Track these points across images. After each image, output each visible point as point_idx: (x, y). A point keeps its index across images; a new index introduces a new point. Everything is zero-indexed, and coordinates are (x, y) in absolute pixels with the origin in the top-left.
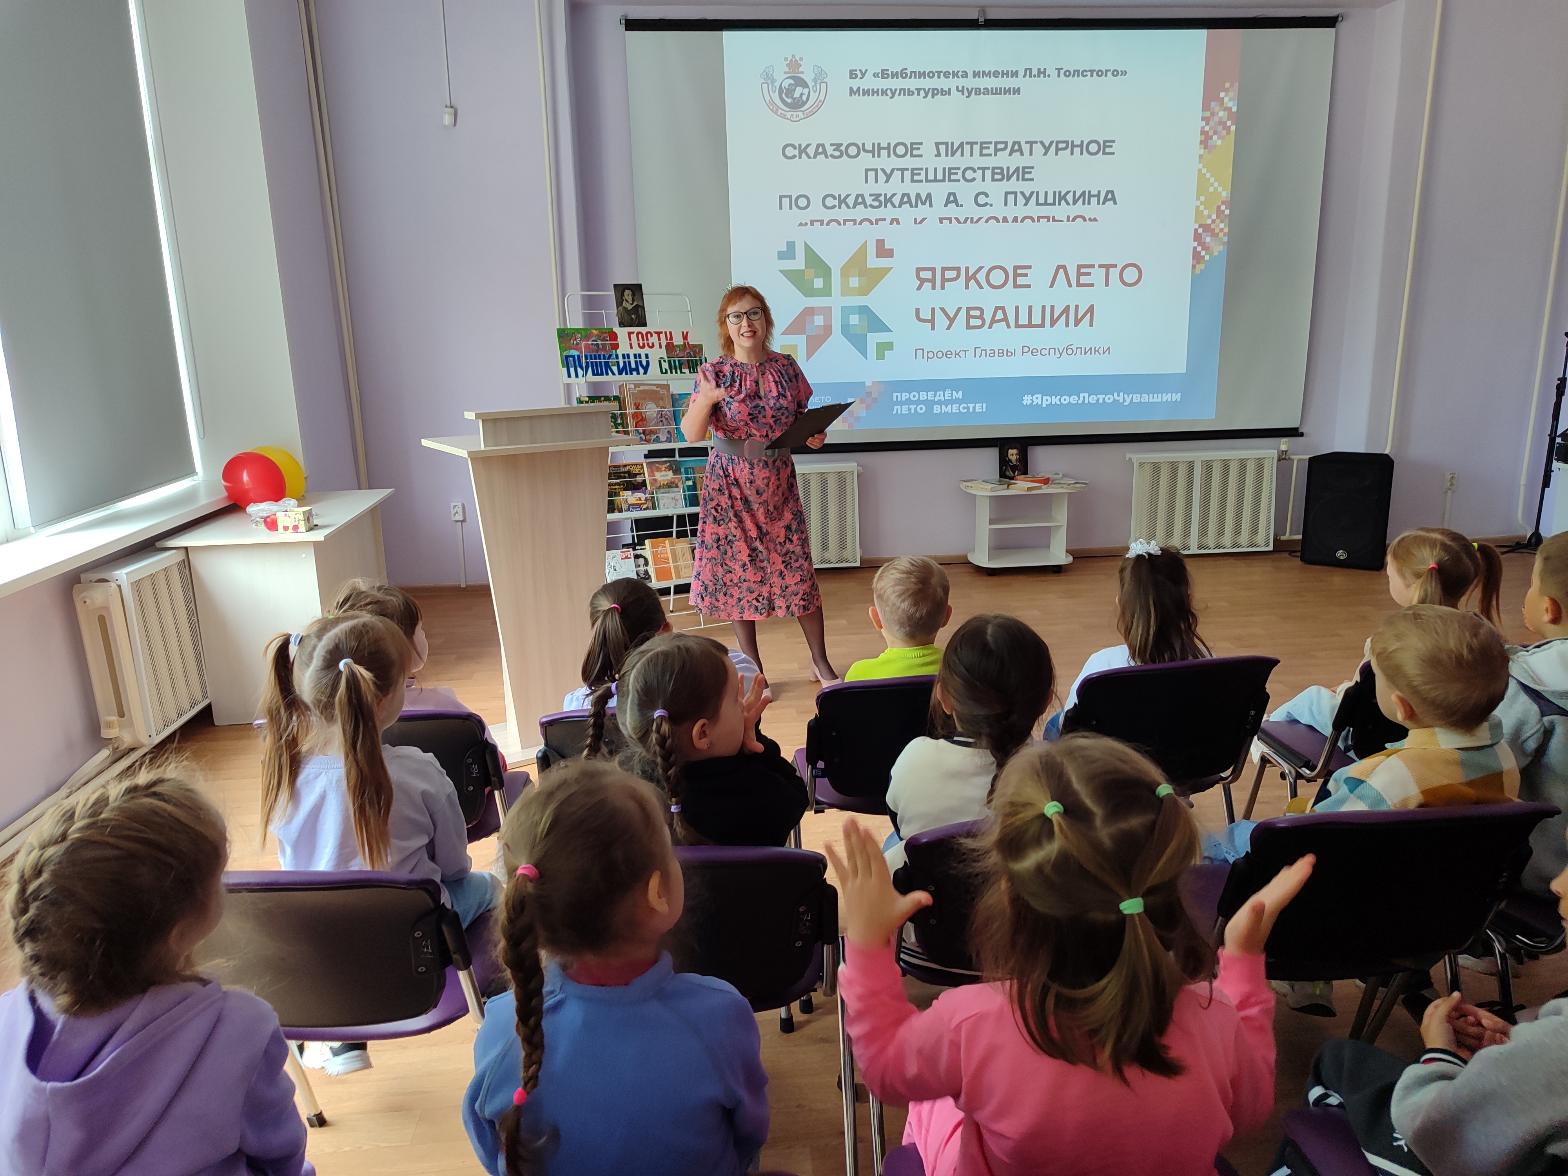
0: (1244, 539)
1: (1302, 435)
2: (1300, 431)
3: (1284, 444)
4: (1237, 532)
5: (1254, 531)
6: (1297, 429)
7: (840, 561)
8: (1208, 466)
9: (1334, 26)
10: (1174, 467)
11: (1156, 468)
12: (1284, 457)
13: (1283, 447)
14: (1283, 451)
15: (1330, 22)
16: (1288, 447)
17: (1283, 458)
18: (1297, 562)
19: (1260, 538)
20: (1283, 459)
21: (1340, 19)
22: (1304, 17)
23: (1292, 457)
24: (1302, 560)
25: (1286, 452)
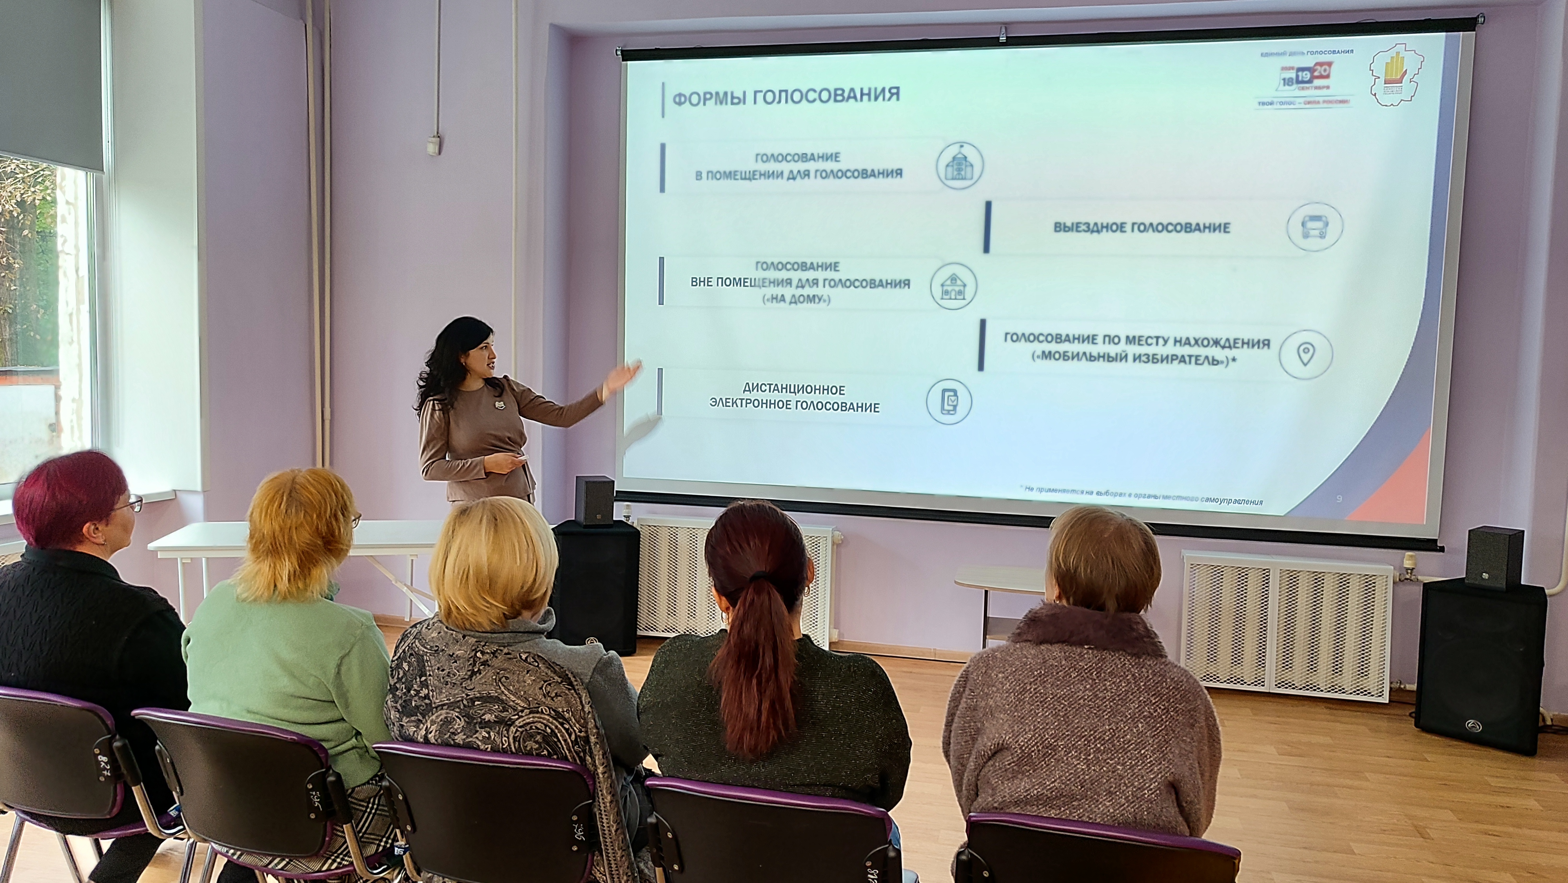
0: (1347, 680)
1: (1442, 549)
2: (1440, 544)
3: (1409, 559)
4: (1337, 669)
5: (1363, 671)
6: (1437, 540)
8: (1292, 578)
9: (1474, 30)
10: (1242, 574)
11: (1217, 571)
12: (1408, 577)
13: (1408, 564)
14: (1407, 569)
15: (1468, 24)
16: (1416, 564)
17: (1404, 579)
18: (1410, 725)
19: (1371, 683)
20: (1407, 579)
21: (1481, 20)
23: (1421, 578)
24: (1416, 725)
25: (1412, 570)
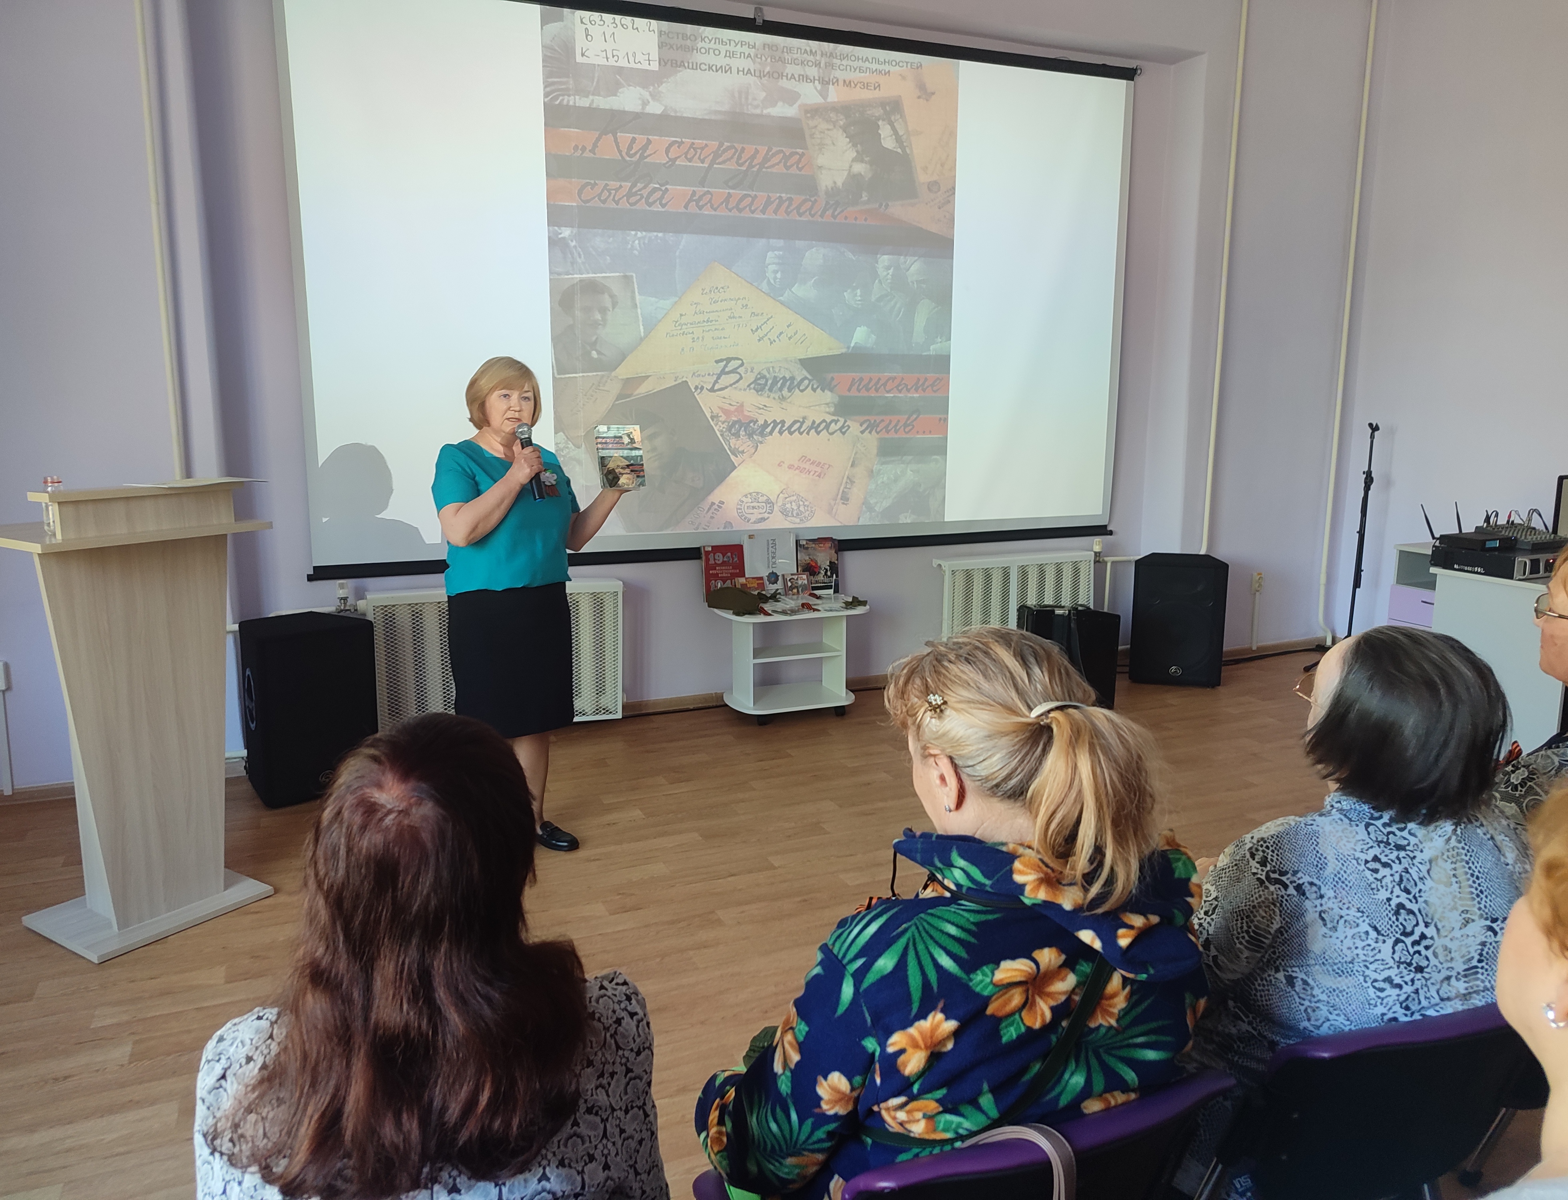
1: (1111, 533)
2: (1109, 528)
3: (1097, 543)
6: (1106, 526)
7: (597, 712)
8: (1025, 572)
9: (1132, 79)
10: (989, 574)
11: (968, 575)
13: (1097, 548)
14: (1096, 553)
15: (1127, 74)
16: (1101, 548)
17: (1099, 560)
20: (1098, 562)
21: (1139, 72)
22: (1104, 65)
23: (1106, 559)
24: (1130, 678)
25: (1099, 553)
